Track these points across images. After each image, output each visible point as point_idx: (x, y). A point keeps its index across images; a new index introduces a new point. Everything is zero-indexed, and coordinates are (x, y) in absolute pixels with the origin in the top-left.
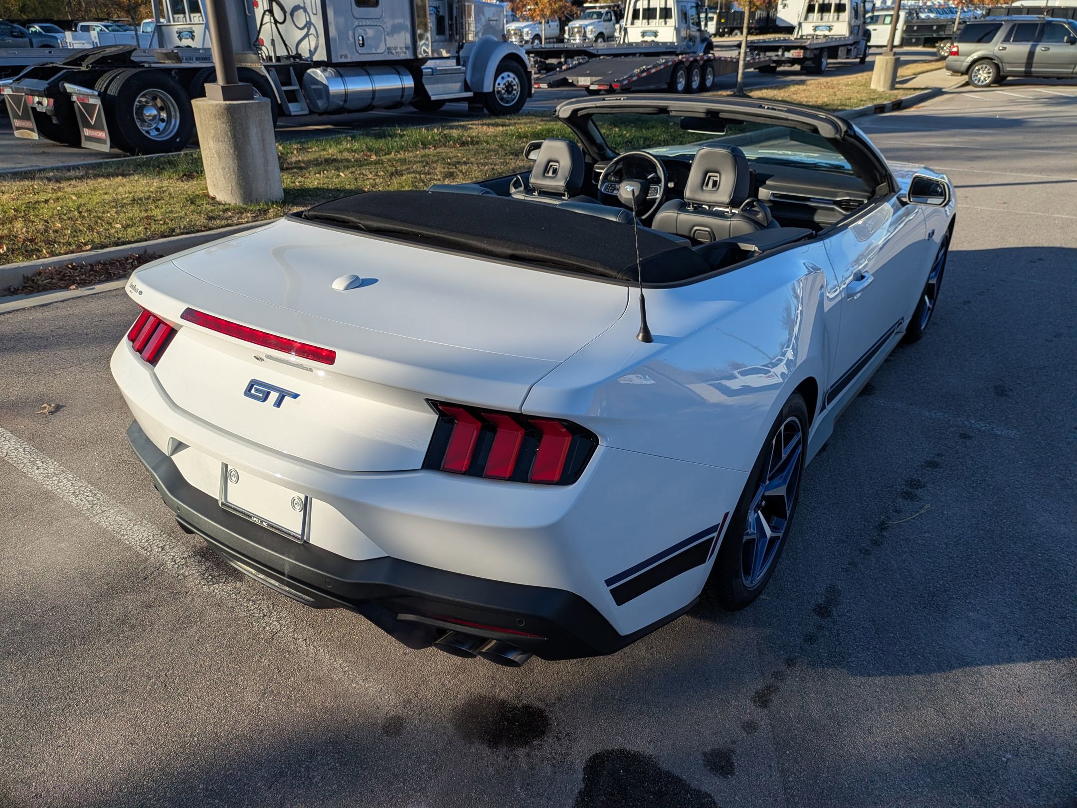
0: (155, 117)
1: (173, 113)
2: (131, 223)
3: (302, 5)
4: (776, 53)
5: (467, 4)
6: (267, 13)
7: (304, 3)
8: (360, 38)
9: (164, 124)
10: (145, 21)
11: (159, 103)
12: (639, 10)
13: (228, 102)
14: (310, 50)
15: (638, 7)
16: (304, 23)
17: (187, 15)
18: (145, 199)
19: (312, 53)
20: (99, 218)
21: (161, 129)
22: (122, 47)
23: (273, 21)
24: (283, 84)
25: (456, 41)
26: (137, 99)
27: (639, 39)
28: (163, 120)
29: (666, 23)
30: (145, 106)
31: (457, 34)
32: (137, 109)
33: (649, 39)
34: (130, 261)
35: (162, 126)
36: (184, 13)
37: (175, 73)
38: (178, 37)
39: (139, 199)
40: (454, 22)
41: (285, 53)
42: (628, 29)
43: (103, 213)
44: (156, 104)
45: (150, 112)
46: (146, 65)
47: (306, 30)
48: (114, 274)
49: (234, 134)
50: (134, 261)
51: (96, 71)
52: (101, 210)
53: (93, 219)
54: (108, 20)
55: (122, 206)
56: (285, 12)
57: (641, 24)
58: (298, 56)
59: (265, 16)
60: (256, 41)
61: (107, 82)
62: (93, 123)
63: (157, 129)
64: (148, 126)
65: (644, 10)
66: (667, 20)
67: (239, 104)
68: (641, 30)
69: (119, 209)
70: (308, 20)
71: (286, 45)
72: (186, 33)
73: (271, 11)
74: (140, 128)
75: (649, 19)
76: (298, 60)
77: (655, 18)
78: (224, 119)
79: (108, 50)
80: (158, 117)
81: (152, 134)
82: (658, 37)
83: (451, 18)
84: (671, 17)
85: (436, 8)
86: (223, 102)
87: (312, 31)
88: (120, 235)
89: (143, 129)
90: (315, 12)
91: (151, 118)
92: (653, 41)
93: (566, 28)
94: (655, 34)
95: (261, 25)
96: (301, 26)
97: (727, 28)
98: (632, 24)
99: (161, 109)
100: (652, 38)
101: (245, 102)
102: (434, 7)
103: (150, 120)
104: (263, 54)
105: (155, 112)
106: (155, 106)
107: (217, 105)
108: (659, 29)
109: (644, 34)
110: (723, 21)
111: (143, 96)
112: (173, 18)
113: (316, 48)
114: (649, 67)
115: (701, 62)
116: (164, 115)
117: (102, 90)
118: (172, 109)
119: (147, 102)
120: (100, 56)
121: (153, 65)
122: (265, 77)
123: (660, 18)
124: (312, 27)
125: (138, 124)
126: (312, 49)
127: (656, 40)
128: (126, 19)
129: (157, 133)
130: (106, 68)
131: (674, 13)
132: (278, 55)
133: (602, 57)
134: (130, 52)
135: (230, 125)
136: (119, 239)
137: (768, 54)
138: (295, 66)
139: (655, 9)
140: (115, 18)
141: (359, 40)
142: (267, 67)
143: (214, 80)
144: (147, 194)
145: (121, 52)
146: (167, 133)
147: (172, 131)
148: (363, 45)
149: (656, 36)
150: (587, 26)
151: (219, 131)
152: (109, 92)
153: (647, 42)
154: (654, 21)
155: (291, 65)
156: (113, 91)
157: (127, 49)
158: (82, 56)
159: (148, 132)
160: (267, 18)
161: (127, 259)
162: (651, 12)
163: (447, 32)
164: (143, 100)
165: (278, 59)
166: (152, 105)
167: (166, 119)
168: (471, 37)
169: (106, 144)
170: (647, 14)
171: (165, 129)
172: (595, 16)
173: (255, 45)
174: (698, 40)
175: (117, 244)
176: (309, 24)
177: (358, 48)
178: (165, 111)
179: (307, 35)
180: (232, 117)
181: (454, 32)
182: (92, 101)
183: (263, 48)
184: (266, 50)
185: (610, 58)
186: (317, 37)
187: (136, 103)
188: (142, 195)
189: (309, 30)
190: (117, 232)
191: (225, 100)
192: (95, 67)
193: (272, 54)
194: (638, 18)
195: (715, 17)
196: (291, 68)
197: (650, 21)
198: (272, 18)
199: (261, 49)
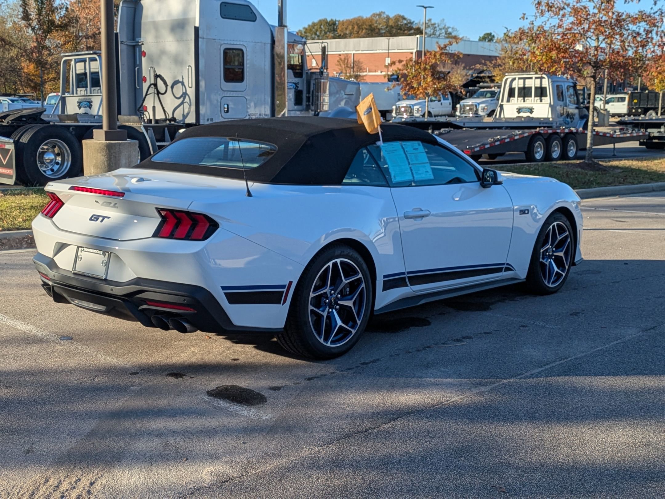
0: (52, 161)
1: (66, 158)
2: (29, 219)
3: (181, 80)
4: (659, 130)
5: (322, 81)
6: (152, 86)
7: (183, 78)
8: (226, 106)
9: (58, 166)
10: (50, 95)
11: (56, 150)
12: (515, 88)
13: (108, 142)
14: (183, 115)
15: (513, 86)
16: (181, 93)
17: (88, 89)
18: (40, 207)
19: (185, 117)
20: (8, 215)
21: (55, 170)
22: (35, 109)
23: (156, 92)
24: (158, 141)
25: (312, 111)
26: (41, 147)
27: (515, 115)
28: (57, 163)
29: (541, 101)
30: (46, 152)
31: (313, 105)
32: (40, 154)
33: (524, 115)
34: (26, 240)
35: (56, 167)
36: (86, 87)
37: (73, 129)
38: (78, 106)
39: (36, 207)
40: (311, 95)
41: (163, 117)
42: (504, 106)
43: (11, 212)
44: (54, 151)
45: (49, 156)
46: (51, 123)
47: (182, 99)
48: (15, 246)
49: (109, 163)
50: (28, 240)
51: (14, 126)
52: (9, 211)
53: (4, 215)
54: (15, 95)
55: (24, 210)
56: (166, 85)
57: (517, 102)
58: (174, 119)
59: (150, 89)
60: (140, 107)
61: (20, 134)
62: (5, 163)
63: (52, 170)
64: (45, 167)
65: (519, 89)
66: (543, 98)
67: (115, 143)
68: (517, 106)
69: (21, 211)
70: (184, 91)
71: (164, 111)
72: (85, 103)
73: (155, 85)
74: (40, 168)
75: (524, 97)
76: (173, 122)
77: (531, 96)
78: (104, 153)
79: (24, 112)
80: (54, 161)
81: (48, 173)
82: (533, 113)
83: (308, 91)
84: (546, 96)
85: (295, 84)
86: (104, 142)
87: (187, 99)
88: (21, 225)
89: (42, 169)
90: (190, 86)
91: (49, 161)
92: (529, 117)
93: (458, 106)
94: (531, 110)
95: (146, 95)
96: (178, 96)
97: (640, 108)
98: (508, 101)
99: (58, 155)
100: (528, 114)
101: (120, 142)
102: (293, 83)
103: (48, 163)
104: (145, 118)
105: (52, 157)
106: (53, 152)
107: (100, 143)
108: (534, 106)
109: (519, 110)
110: (635, 101)
111: (46, 145)
112: (77, 91)
113: (188, 114)
114: (504, 137)
115: (562, 135)
116: (59, 159)
117: (16, 139)
118: (66, 154)
119: (48, 149)
120: (19, 115)
121: (56, 124)
122: (143, 133)
123: (536, 96)
124: (187, 97)
125: (39, 165)
126: (185, 114)
127: (531, 116)
128: (31, 94)
129: (52, 173)
130: (21, 124)
131: (550, 91)
132: (157, 118)
133: (464, 129)
134: (41, 113)
135: (107, 157)
136: (20, 226)
137: (649, 130)
138: (169, 127)
139: (531, 88)
140: (21, 93)
141: (224, 108)
142: (146, 128)
143: (100, 127)
144: (42, 204)
145: (34, 113)
146: (60, 172)
147: (63, 172)
148: (228, 111)
149: (531, 112)
150: (479, 104)
151: (99, 161)
152: (21, 141)
153: (522, 117)
154: (530, 99)
155: (166, 126)
156: (25, 139)
157: (38, 111)
158: (5, 115)
159: (45, 171)
160: (152, 90)
161: (24, 238)
162: (526, 91)
163: (304, 103)
164: (45, 147)
165: (157, 121)
166: (52, 152)
167: (60, 162)
168: (326, 108)
169: (12, 178)
170: (522, 93)
171: (58, 170)
172: (489, 95)
173: (138, 110)
174: (577, 117)
175: (18, 229)
176: (185, 94)
177: (223, 114)
178: (60, 156)
179: (182, 103)
180: (110, 151)
181: (311, 103)
182: (7, 147)
183: (146, 113)
184: (148, 115)
185: (473, 129)
186: (190, 105)
187: (40, 150)
188: (38, 204)
189: (184, 99)
190: (19, 223)
191: (106, 140)
192: (14, 123)
193: (152, 118)
194: (514, 96)
195: (627, 97)
196: (166, 129)
197: (526, 98)
198: (155, 90)
199: (143, 114)
